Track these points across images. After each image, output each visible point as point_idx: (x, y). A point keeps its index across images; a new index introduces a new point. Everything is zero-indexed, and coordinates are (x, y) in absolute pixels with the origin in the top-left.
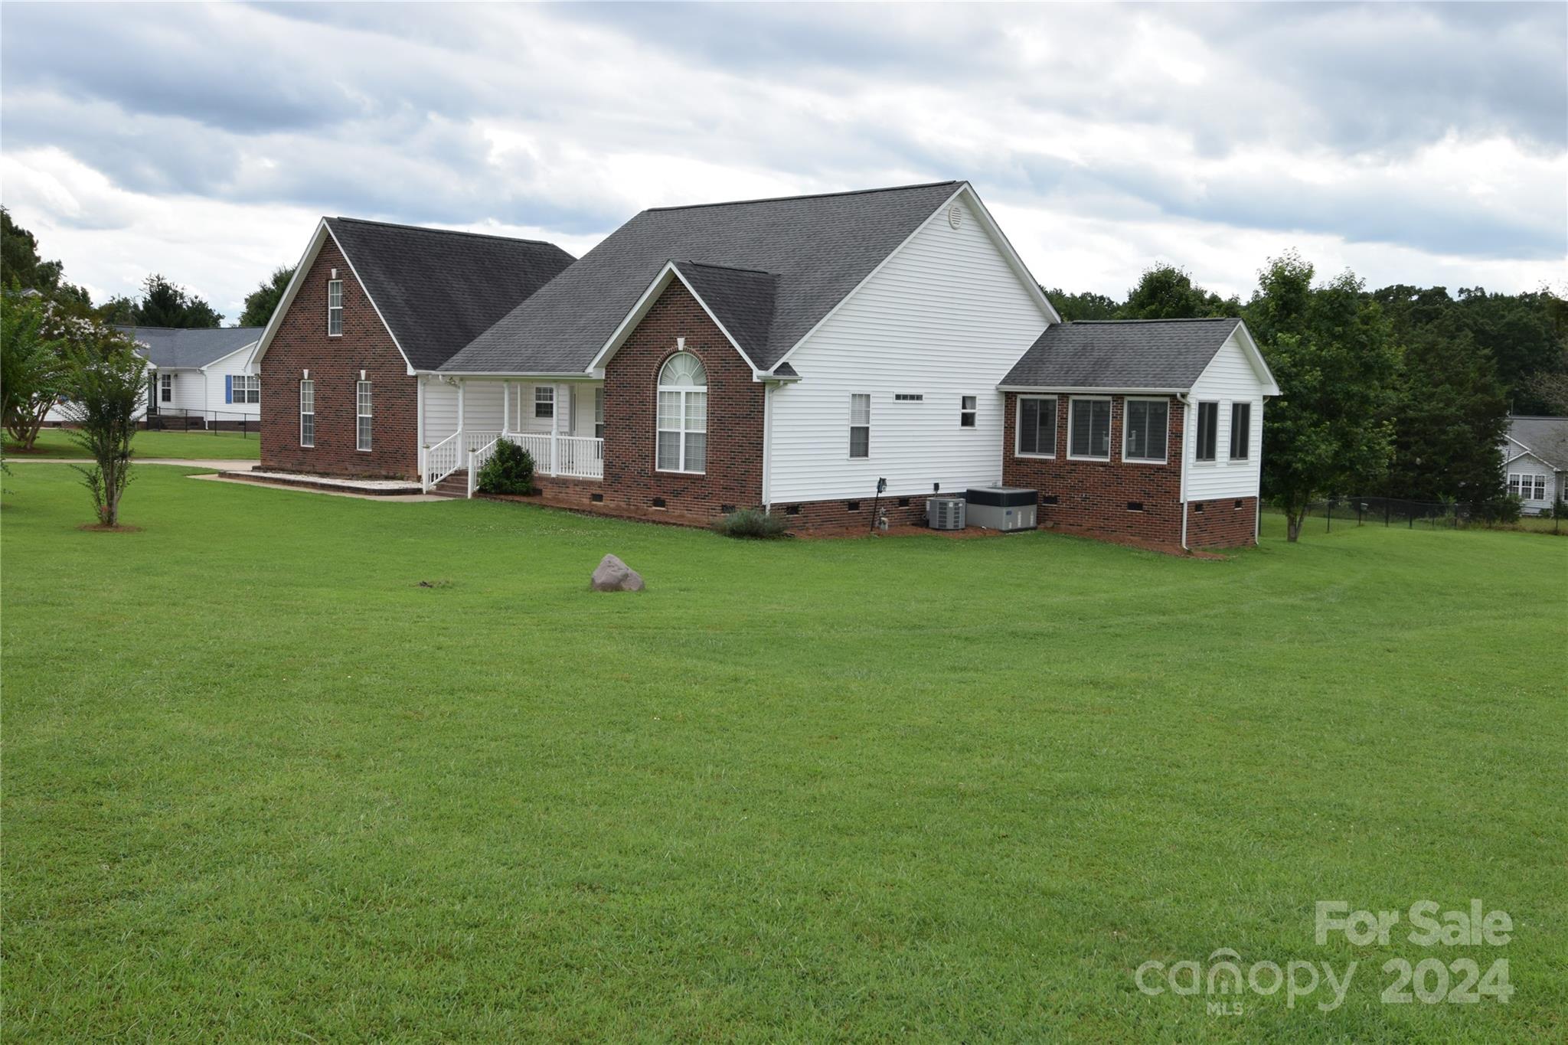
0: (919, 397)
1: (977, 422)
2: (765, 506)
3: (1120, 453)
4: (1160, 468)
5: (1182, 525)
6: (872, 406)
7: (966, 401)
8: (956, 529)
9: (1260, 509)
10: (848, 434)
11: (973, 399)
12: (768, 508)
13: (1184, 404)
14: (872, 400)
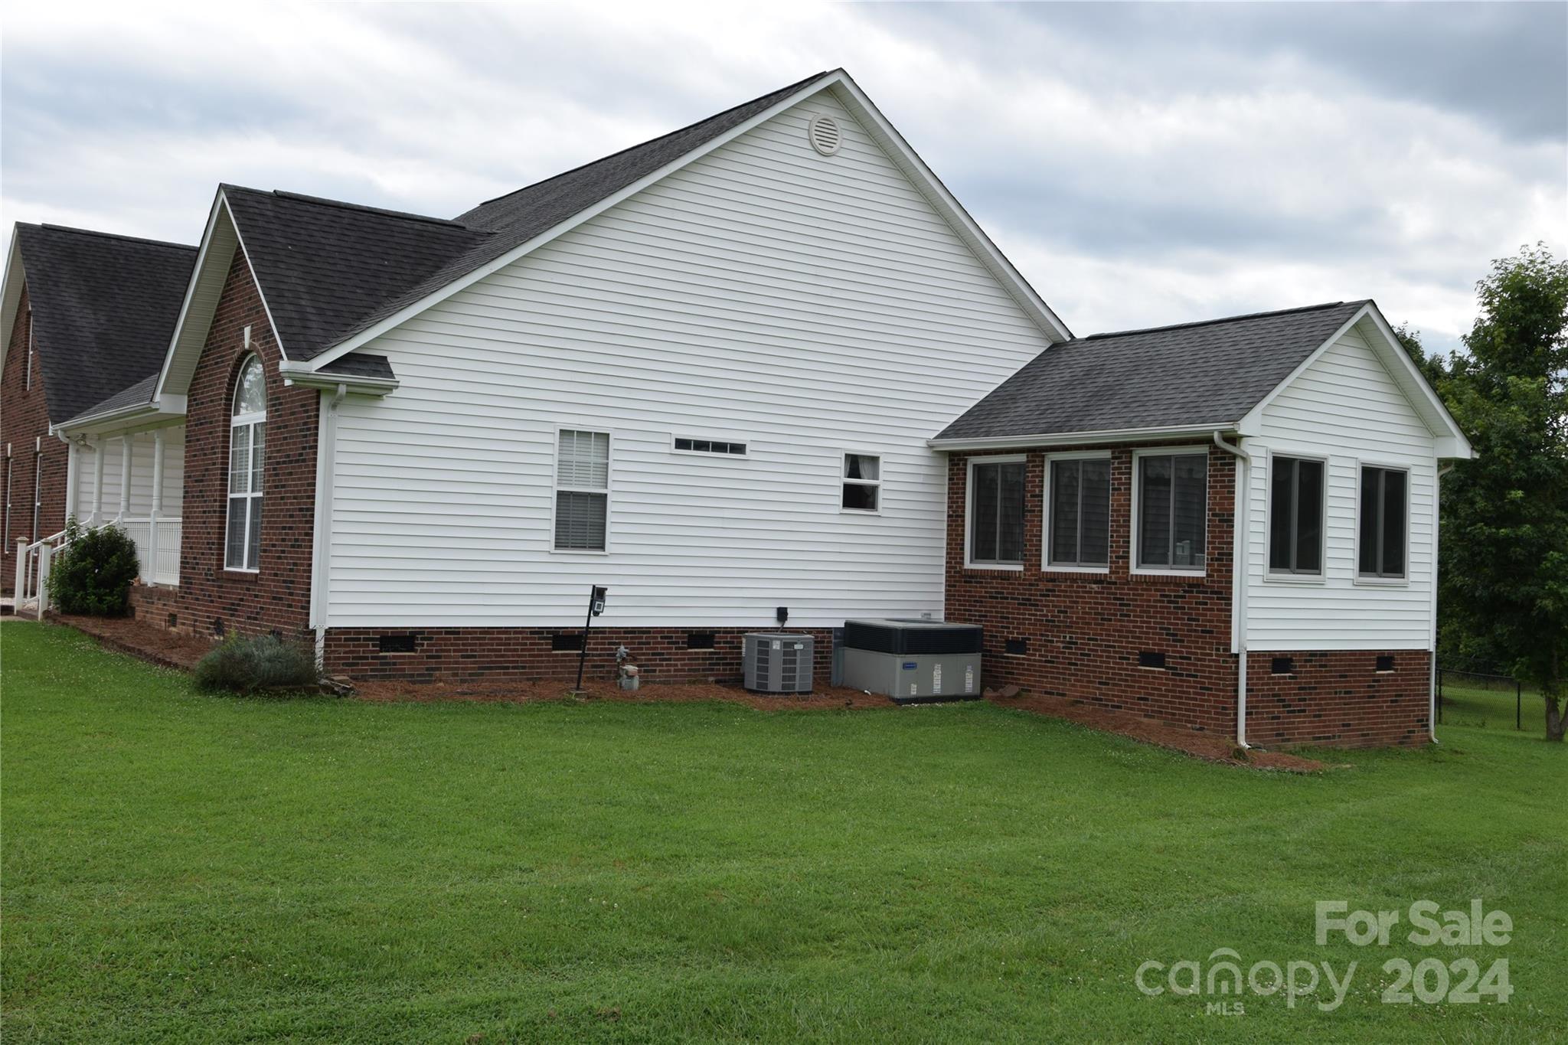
0: (738, 449)
1: (881, 503)
2: (314, 632)
3: (1126, 557)
4: (1194, 584)
5: (1236, 697)
6: (612, 455)
7: (855, 464)
8: (787, 692)
9: (1439, 673)
10: (553, 504)
11: (874, 460)
12: (320, 635)
13: (1234, 457)
14: (613, 445)
